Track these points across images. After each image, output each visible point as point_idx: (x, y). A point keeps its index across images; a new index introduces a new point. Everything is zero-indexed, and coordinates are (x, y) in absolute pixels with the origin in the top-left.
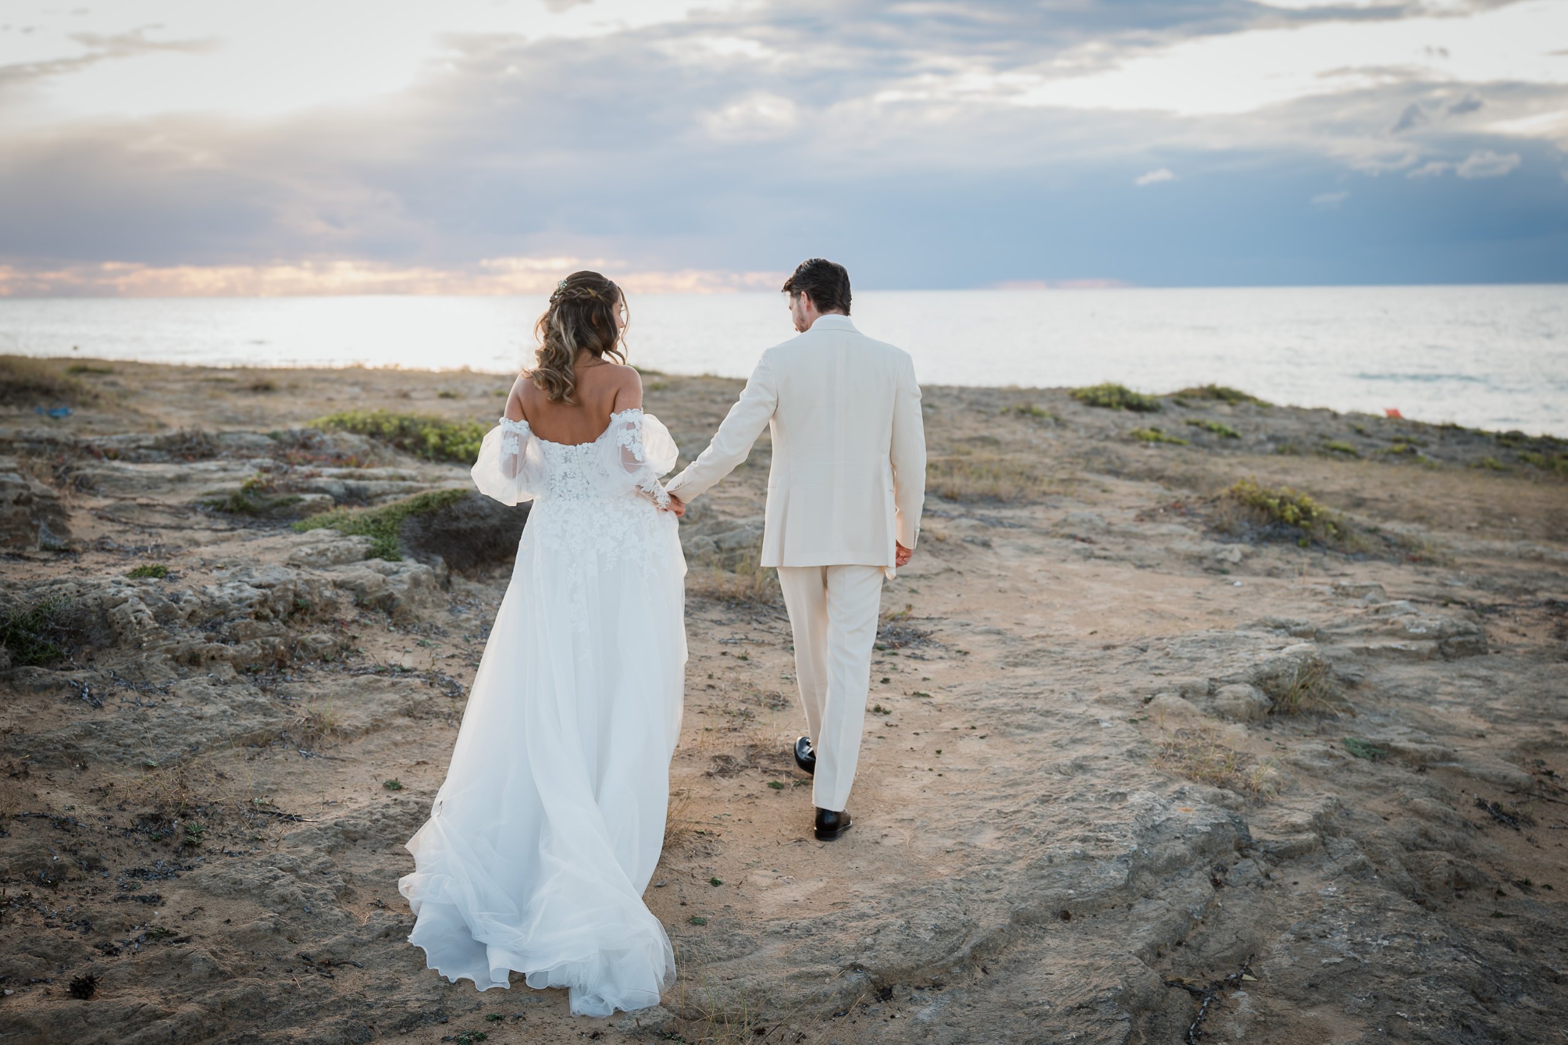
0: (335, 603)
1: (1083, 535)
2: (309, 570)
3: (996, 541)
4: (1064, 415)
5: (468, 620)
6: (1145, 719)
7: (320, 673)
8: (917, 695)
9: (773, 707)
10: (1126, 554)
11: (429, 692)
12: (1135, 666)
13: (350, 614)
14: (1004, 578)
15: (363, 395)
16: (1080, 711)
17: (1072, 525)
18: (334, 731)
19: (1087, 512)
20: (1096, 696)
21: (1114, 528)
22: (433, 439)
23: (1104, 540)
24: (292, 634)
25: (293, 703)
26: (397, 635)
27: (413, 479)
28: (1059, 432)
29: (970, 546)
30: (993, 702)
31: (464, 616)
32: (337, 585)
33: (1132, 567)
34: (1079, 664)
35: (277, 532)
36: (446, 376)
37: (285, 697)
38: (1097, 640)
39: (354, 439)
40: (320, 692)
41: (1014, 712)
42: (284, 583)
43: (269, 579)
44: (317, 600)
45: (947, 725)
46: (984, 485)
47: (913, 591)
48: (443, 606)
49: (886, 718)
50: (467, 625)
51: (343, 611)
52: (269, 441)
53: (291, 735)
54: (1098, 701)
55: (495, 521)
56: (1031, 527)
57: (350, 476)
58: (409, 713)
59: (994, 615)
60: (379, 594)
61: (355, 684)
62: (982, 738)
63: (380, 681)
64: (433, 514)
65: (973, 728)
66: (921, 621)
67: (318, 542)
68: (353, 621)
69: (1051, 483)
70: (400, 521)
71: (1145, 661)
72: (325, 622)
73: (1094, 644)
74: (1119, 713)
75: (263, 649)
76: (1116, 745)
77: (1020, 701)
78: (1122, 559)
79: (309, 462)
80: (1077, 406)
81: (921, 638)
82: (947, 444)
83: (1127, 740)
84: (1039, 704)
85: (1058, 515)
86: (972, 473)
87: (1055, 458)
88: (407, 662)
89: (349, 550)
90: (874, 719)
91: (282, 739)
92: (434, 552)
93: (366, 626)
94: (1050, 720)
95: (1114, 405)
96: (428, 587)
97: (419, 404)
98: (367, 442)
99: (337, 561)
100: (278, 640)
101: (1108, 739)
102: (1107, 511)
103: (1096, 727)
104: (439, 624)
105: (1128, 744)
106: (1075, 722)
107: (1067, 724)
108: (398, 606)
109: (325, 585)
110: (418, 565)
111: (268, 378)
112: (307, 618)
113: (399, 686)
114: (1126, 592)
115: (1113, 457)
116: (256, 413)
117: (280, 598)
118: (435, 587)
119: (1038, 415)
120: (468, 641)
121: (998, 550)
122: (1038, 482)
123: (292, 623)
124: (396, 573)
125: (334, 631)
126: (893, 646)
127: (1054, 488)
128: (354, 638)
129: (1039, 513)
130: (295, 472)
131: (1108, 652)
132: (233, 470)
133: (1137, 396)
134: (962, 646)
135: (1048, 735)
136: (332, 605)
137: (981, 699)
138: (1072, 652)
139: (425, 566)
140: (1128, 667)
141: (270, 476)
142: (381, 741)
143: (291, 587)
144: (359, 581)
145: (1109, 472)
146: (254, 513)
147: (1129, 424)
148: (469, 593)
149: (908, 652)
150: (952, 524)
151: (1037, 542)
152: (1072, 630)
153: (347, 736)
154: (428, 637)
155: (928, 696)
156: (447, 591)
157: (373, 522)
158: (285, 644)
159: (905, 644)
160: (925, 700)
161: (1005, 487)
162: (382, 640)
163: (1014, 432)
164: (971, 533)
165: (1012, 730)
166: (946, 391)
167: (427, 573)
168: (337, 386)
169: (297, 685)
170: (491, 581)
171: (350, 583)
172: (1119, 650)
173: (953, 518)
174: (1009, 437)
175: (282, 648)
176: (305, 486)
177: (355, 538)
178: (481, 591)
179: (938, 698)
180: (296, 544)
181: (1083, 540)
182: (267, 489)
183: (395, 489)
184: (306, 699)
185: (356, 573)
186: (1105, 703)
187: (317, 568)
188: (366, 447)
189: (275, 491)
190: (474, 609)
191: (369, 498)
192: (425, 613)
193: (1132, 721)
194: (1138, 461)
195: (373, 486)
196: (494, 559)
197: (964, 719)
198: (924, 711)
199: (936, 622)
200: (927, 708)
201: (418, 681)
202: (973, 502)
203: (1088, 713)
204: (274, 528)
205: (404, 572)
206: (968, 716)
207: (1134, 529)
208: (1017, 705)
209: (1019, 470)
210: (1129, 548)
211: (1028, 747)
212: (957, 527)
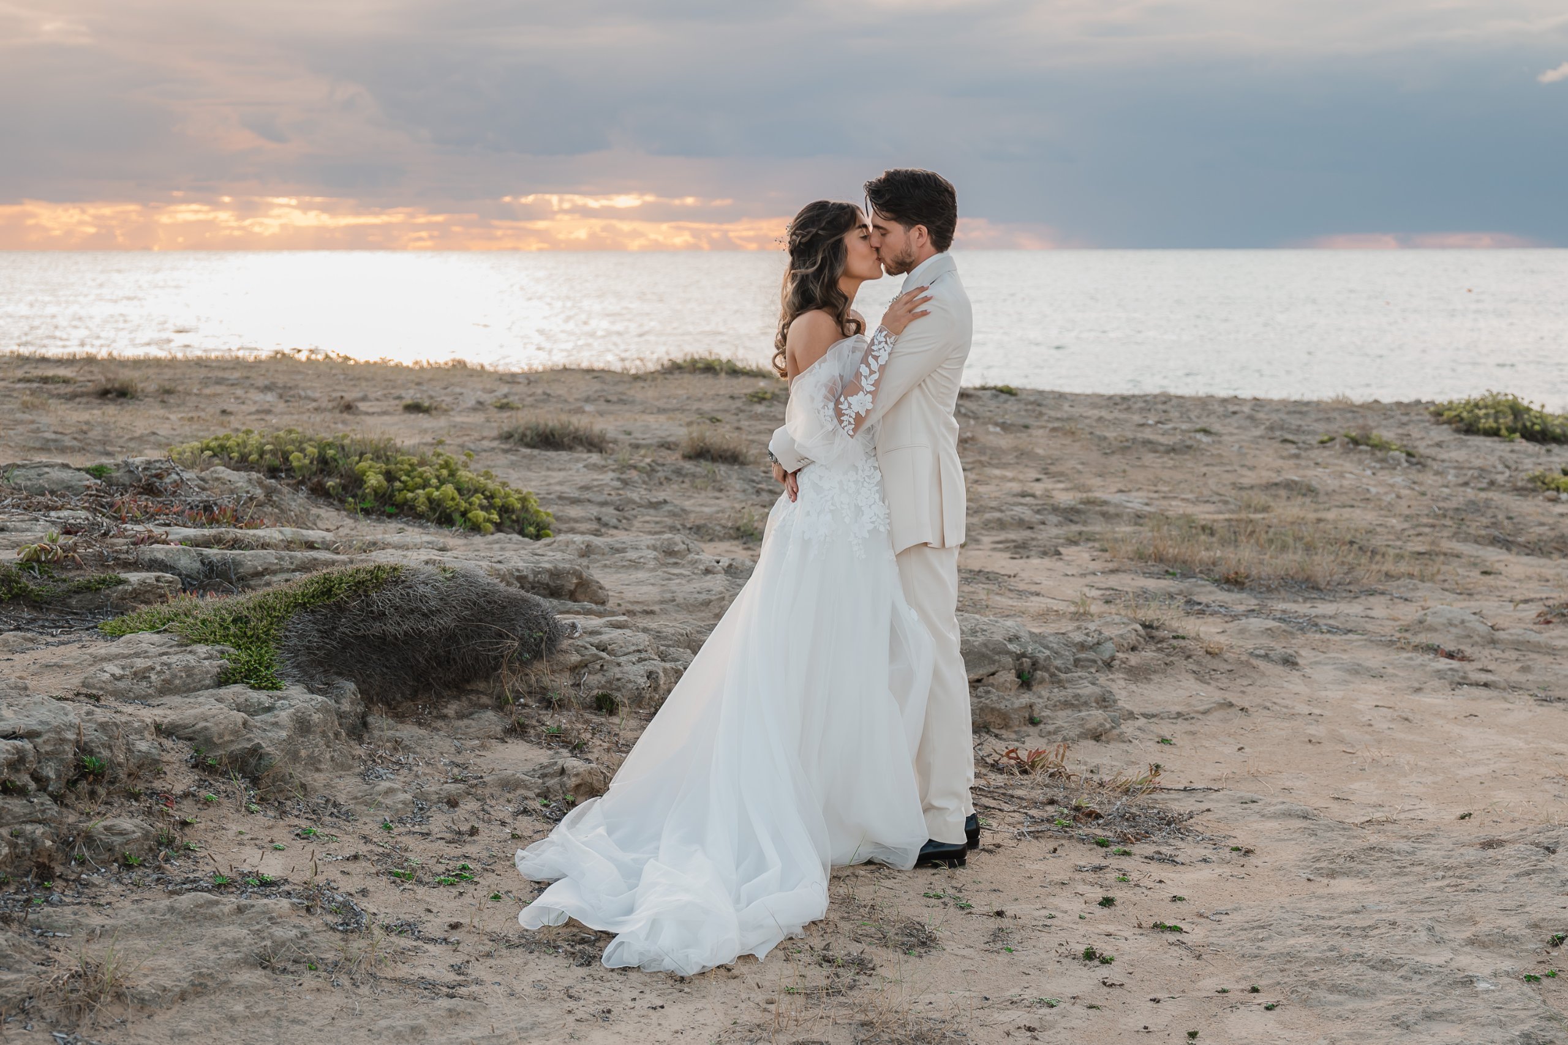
0: (156, 762)
1: (1450, 647)
2: (114, 704)
3: (1306, 656)
4: (1422, 448)
5: (390, 791)
6: (1553, 975)
7: (116, 888)
8: (1159, 927)
9: (907, 950)
10: (1522, 678)
11: (304, 922)
12: (1536, 878)
13: (181, 781)
14: (1317, 719)
15: (281, 406)
16: (1441, 960)
17: (1432, 629)
18: (119, 996)
19: (1458, 608)
20: (1468, 932)
21: (1501, 635)
22: (374, 480)
23: (1485, 656)
24: (71, 818)
25: (57, 943)
26: (262, 819)
27: (327, 546)
28: (1414, 475)
29: (1261, 664)
30: (1291, 942)
31: (384, 785)
32: (160, 730)
33: (1531, 701)
34: (1440, 874)
35: (73, 637)
36: (422, 375)
37: (44, 933)
38: (1472, 830)
39: (239, 479)
40: (108, 922)
41: (1326, 961)
42: (58, 730)
43: (32, 724)
44: (121, 758)
45: (1209, 984)
46: (1291, 560)
47: (1164, 741)
48: (351, 767)
49: (1104, 971)
50: (388, 801)
51: (170, 776)
52: (91, 481)
53: (41, 1004)
54: (1472, 942)
55: (448, 621)
56: (1365, 632)
57: (218, 541)
58: (263, 962)
59: (1298, 783)
60: (236, 747)
61: (172, 909)
62: (1268, 1008)
63: (217, 903)
64: (340, 608)
65: (1255, 990)
66: (1174, 795)
67: (137, 655)
68: (186, 795)
69: (1399, 557)
70: (280, 619)
71: (1553, 870)
72: (136, 797)
73: (1466, 839)
74: (1507, 965)
75: (13, 846)
76: (1502, 1025)
77: (1337, 941)
78: (1515, 688)
79: (151, 517)
80: (1444, 433)
81: (1173, 824)
82: (1230, 494)
83: (1522, 1014)
84: (1370, 948)
85: (1408, 613)
86: (1271, 541)
87: (1407, 518)
88: (272, 867)
89: (189, 670)
90: (1084, 972)
91: (23, 1010)
92: (340, 674)
93: (207, 803)
94: (1388, 977)
95: (1504, 432)
96: (324, 734)
97: (370, 421)
98: (260, 483)
99: (167, 689)
100: (40, 830)
101: (1488, 1012)
102: (1489, 606)
103: (1468, 991)
104: (341, 799)
105: (1522, 1021)
106: (1431, 980)
107: (1417, 985)
108: (269, 767)
109: (139, 732)
110: (309, 696)
111: (126, 375)
112: (102, 791)
113: (249, 913)
114: (1521, 744)
115: (1501, 517)
116: (96, 434)
117: (50, 756)
118: (337, 735)
119: (1381, 446)
120: (389, 829)
121: (1308, 671)
122: (1378, 558)
123: (71, 799)
124: (269, 709)
125: (149, 812)
126: (1124, 839)
127: (1403, 567)
128: (184, 824)
129: (1379, 608)
130: (122, 534)
131: (1491, 852)
132: (16, 530)
133: (1541, 416)
134: (1243, 839)
135: (1383, 1003)
136: (152, 766)
137: (1270, 937)
138: (1430, 852)
139: (320, 698)
140: (1524, 880)
141: (71, 540)
142: (206, 1015)
143: (71, 736)
144: (202, 724)
145: (1494, 541)
146: (37, 603)
147: (1528, 463)
148: (397, 744)
149: (1149, 849)
150: (1233, 626)
151: (1374, 658)
152: (1429, 811)
153: (144, 1004)
154: (318, 821)
155: (1180, 930)
156: (360, 740)
157: (234, 621)
158: (56, 837)
159: (1144, 836)
160: (1172, 937)
161: (1323, 565)
162: (234, 828)
163: (1341, 475)
164: (1266, 641)
165: (1322, 994)
166: (1232, 408)
167: (325, 710)
168: (239, 392)
169: (68, 910)
170: (440, 723)
171: (185, 727)
172: (1508, 850)
173: (1235, 617)
174: (1332, 483)
175: (48, 843)
176: (131, 558)
177: (202, 649)
178: (420, 740)
179: (1196, 935)
180: (97, 660)
181: (1450, 656)
182: (66, 561)
183: (286, 564)
184: (83, 935)
185: (198, 711)
186: (1484, 946)
187: (130, 701)
188: (259, 493)
189: (79, 567)
190: (405, 771)
191: (241, 579)
192: (316, 780)
193: (1530, 979)
194: (1542, 524)
195: (251, 559)
196: (447, 685)
197: (1238, 973)
198: (1172, 957)
199: (1199, 796)
200: (1176, 951)
201: (285, 903)
202: (1269, 589)
203: (1454, 965)
204: (69, 629)
205: (282, 709)
206: (1248, 969)
207: (1534, 637)
208: (1332, 949)
209: (1349, 537)
210: (1525, 669)
211: (1348, 1027)
212: (1242, 631)
